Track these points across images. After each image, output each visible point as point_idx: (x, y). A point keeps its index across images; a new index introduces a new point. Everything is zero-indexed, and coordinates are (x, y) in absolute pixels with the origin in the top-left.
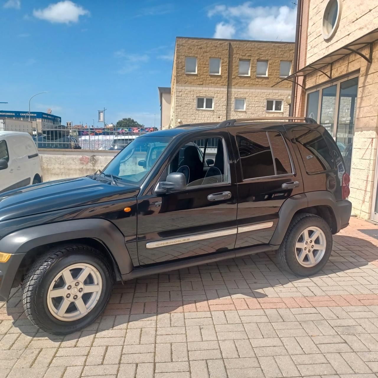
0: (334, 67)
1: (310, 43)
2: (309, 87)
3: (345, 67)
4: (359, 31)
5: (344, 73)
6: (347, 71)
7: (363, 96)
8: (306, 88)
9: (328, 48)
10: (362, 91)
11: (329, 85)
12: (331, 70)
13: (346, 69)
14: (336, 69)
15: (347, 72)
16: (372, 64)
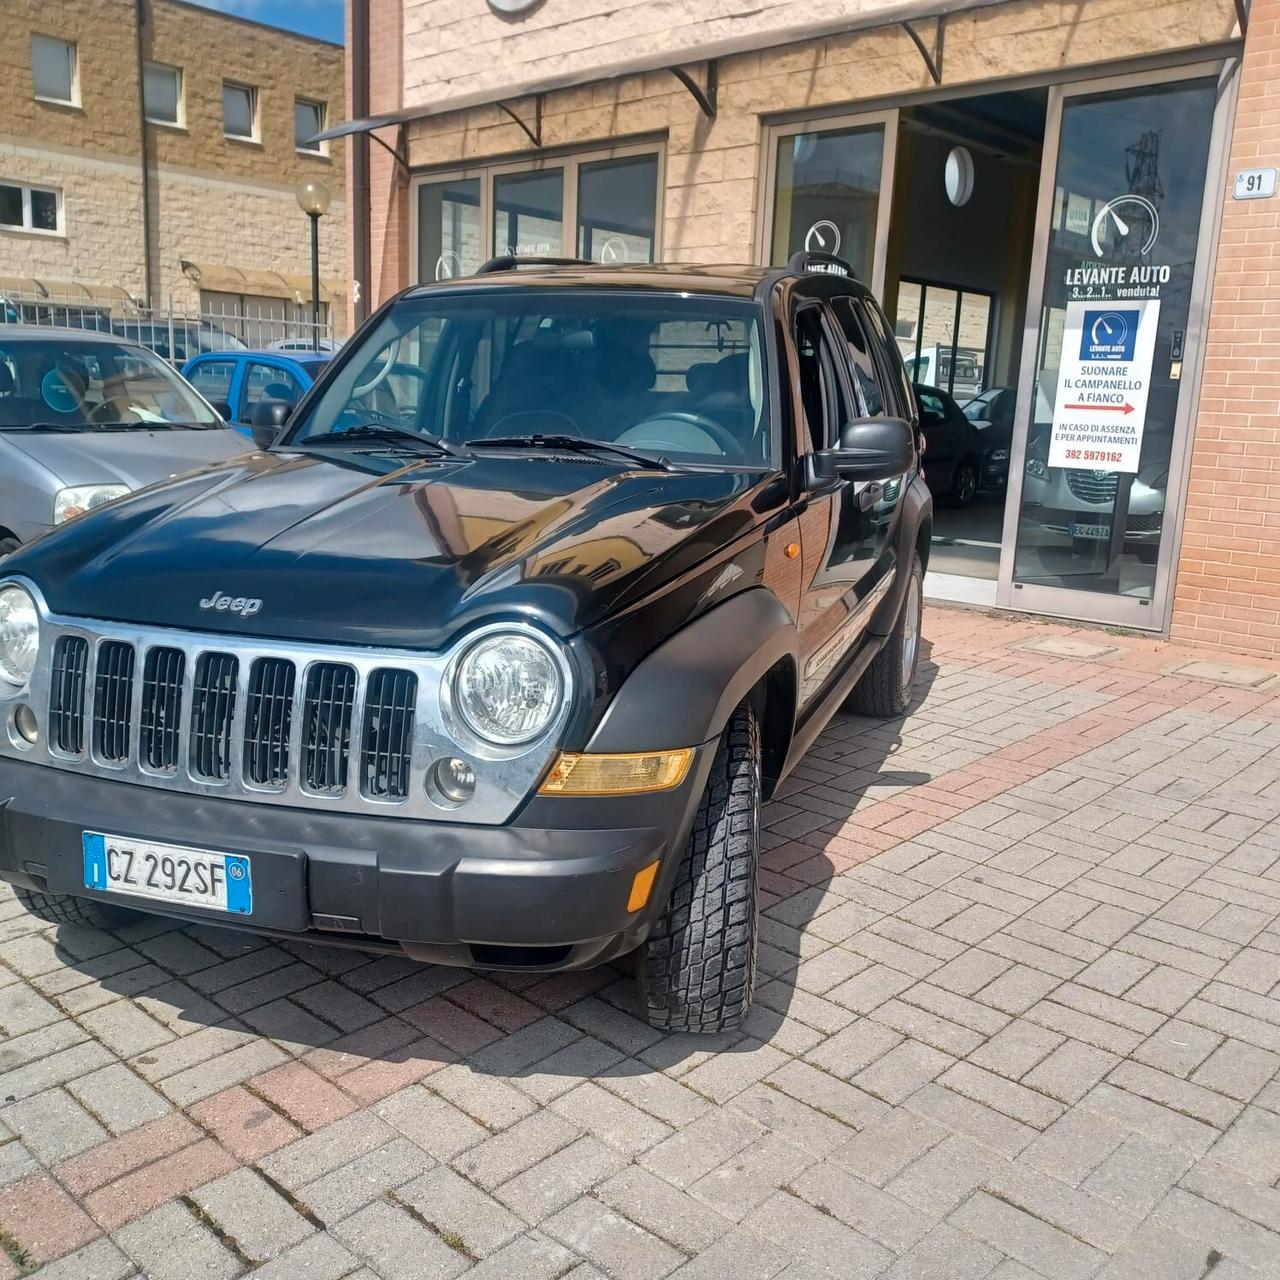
0: (547, 109)
1: (419, 10)
2: (429, 162)
3: (602, 114)
4: (653, 10)
5: (596, 135)
6: (611, 129)
7: (689, 213)
8: (414, 162)
9: (510, 42)
10: (680, 199)
11: (526, 167)
12: (539, 118)
13: (605, 123)
14: (561, 118)
15: (614, 133)
16: (716, 123)
